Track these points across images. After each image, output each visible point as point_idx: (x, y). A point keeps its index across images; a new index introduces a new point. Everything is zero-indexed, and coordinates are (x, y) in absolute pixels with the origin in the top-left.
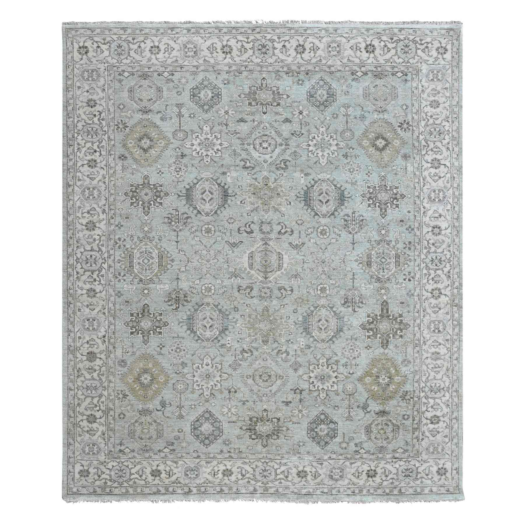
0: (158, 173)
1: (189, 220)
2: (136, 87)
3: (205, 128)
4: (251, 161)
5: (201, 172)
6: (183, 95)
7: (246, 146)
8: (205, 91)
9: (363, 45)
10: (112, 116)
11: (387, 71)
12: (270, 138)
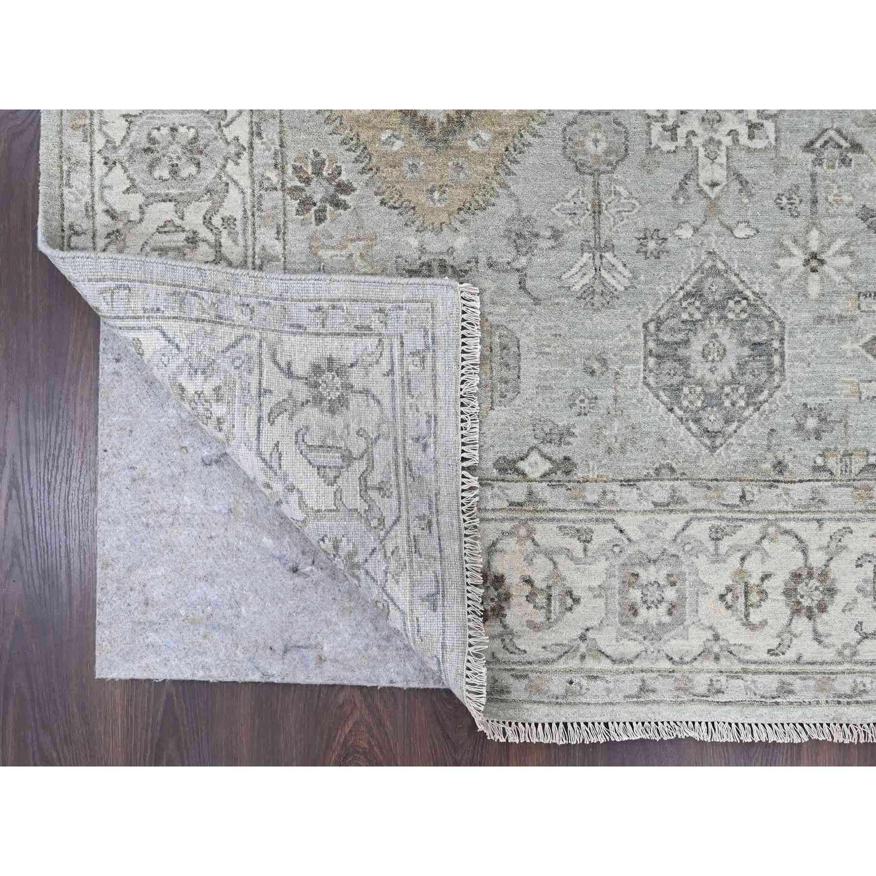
9: (518, 614)
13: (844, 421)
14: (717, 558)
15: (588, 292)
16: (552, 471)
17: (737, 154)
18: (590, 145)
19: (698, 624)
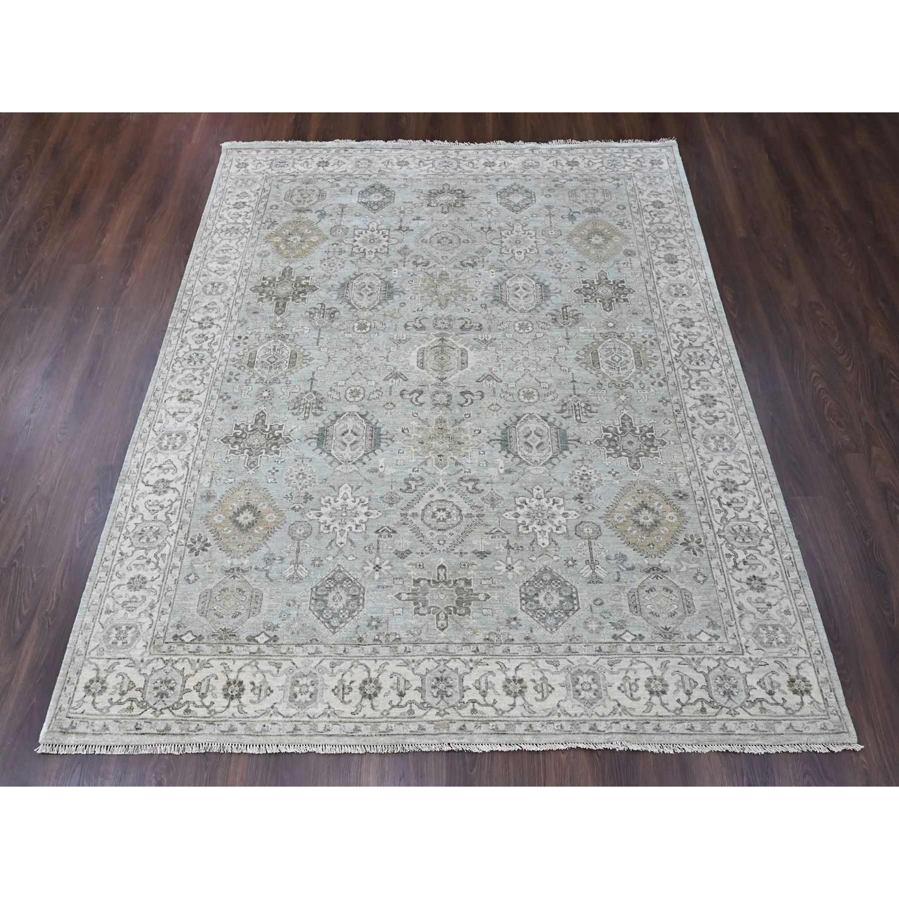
0: (617, 473)
1: (559, 408)
2: (679, 614)
3: (547, 542)
4: (465, 490)
5: (548, 475)
6: (592, 599)
7: (474, 513)
8: (551, 607)
9: (246, 697)
10: (714, 562)
11: (209, 644)
12: (433, 526)
13: (387, 622)
14: (333, 675)
15: (292, 577)
16: (268, 641)
17: (350, 534)
18: (298, 531)
19: (322, 702)
